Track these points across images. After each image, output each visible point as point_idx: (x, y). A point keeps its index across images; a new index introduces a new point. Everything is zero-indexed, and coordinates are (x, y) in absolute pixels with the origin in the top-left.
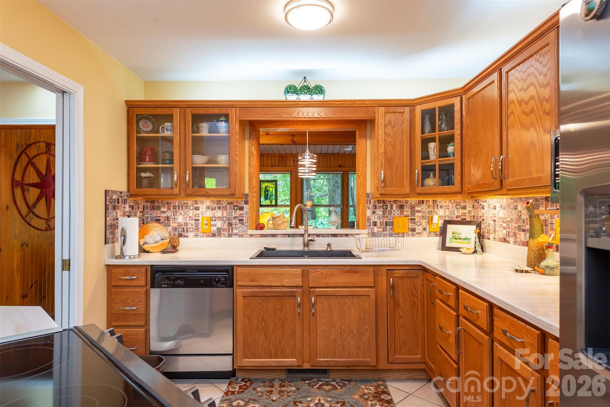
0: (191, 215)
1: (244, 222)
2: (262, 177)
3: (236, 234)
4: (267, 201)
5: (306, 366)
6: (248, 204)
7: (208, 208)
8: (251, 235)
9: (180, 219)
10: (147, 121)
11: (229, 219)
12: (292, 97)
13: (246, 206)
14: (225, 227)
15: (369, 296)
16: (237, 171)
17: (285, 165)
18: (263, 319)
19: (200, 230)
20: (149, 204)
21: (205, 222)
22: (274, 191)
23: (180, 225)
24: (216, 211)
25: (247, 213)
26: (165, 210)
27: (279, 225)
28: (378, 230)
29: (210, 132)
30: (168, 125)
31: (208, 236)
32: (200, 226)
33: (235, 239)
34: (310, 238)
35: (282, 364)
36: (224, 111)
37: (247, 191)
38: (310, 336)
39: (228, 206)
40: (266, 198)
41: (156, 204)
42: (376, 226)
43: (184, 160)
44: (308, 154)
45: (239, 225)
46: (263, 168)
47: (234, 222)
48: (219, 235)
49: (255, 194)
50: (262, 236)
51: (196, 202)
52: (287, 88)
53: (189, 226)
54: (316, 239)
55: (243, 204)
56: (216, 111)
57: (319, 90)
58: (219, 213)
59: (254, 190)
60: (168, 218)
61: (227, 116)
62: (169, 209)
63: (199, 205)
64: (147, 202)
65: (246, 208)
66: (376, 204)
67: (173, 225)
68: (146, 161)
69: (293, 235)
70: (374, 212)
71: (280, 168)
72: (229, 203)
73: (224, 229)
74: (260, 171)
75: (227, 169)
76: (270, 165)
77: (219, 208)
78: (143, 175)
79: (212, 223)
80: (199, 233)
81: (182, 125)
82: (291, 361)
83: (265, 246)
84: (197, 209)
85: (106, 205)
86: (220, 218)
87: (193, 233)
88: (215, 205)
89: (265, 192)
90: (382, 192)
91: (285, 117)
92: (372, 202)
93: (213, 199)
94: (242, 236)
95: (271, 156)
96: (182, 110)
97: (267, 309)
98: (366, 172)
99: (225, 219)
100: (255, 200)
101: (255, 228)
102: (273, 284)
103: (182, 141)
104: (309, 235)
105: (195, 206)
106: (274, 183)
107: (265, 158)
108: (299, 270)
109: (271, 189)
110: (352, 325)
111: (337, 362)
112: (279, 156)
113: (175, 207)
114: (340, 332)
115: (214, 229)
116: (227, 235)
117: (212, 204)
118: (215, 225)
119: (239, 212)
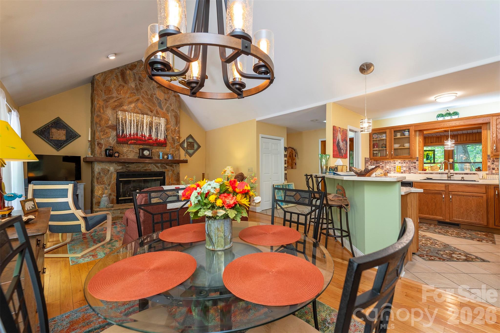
0: (392, 165)
1: (416, 168)
2: (425, 148)
3: (413, 173)
4: (428, 161)
5: (447, 221)
6: (418, 161)
7: (400, 163)
8: (420, 173)
9: (388, 167)
10: (376, 134)
11: (409, 167)
12: (441, 119)
13: (417, 162)
14: (407, 170)
15: (482, 197)
16: (414, 149)
17: (440, 142)
18: (426, 201)
19: (396, 171)
20: (375, 162)
21: (398, 168)
22: (433, 155)
23: (387, 169)
24: (403, 164)
25: (417, 164)
26: (382, 164)
27: (434, 169)
28: (496, 172)
29: (401, 136)
30: (384, 135)
31: (400, 173)
32: (396, 169)
33: (411, 174)
34: (451, 175)
35: (435, 218)
36: (408, 128)
37: (417, 156)
38: (449, 210)
39: (409, 162)
40: (427, 159)
41: (378, 162)
42: (494, 170)
43: (391, 146)
44: (449, 140)
45: (414, 169)
46: (425, 144)
47: (411, 168)
48: (405, 173)
49: (421, 157)
50: (425, 173)
51: (394, 161)
52: (438, 115)
53: (391, 169)
54: (455, 175)
55: (415, 161)
56: (404, 128)
57: (456, 113)
58: (404, 165)
59: (421, 156)
60: (383, 167)
61: (409, 130)
62: (383, 163)
63: (396, 162)
64: (374, 161)
65: (417, 163)
66: (494, 159)
67: (385, 169)
68: (375, 148)
69: (442, 173)
70: (493, 164)
71: (437, 144)
72: (409, 161)
73: (407, 171)
74: (424, 146)
75: (409, 148)
76: (430, 142)
77: (405, 163)
78: (375, 152)
79: (401, 168)
80: (395, 172)
81: (390, 135)
82: (440, 218)
83: (427, 177)
84: (395, 163)
85: (365, 162)
86: (405, 167)
87: (393, 172)
88: (403, 162)
89: (426, 156)
90: (494, 154)
91: (437, 127)
92: (491, 159)
93: (402, 159)
94: (415, 173)
95: (431, 138)
96: (390, 130)
97: (428, 198)
98: (487, 146)
99: (407, 167)
100: (422, 159)
101: (422, 170)
102: (431, 189)
103: (390, 140)
104: (451, 173)
105: (394, 162)
106: (433, 151)
107: (427, 139)
108: (444, 185)
109: (431, 155)
110: (472, 208)
111: (464, 221)
112: (436, 137)
113: (385, 163)
114: (466, 210)
115: (402, 171)
116: (408, 173)
117: (401, 161)
118: (403, 169)
119: (414, 164)
